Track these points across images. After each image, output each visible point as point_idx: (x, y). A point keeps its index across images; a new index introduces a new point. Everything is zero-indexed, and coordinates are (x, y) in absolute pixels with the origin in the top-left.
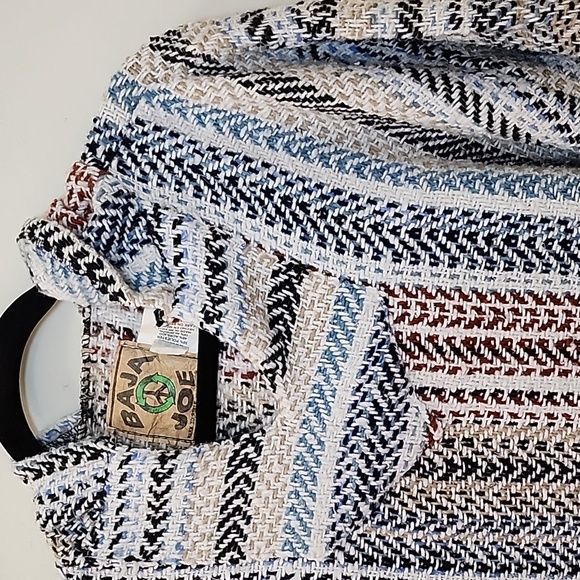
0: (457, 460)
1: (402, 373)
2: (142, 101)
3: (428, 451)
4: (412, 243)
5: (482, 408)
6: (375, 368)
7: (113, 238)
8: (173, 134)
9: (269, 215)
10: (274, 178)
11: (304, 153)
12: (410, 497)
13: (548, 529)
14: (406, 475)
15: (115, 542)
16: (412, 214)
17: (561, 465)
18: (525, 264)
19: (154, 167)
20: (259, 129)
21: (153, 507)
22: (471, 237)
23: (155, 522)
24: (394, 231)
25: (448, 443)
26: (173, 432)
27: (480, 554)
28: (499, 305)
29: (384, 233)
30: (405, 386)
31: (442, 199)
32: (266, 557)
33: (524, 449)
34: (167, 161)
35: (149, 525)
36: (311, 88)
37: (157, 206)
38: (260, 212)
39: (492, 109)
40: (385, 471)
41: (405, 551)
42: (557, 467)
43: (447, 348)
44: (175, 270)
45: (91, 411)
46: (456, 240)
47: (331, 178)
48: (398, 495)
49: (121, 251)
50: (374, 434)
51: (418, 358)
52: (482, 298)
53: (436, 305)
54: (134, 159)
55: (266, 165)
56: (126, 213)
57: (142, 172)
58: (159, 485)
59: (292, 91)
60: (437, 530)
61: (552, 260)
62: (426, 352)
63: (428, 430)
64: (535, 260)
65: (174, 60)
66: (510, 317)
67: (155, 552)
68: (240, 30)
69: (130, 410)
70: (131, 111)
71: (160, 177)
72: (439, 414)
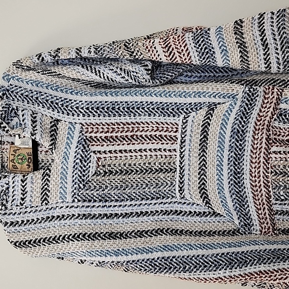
0: (107, 171)
1: (88, 147)
2: (12, 79)
3: (98, 169)
4: (87, 111)
5: (112, 155)
6: (80, 146)
7: (5, 116)
8: (20, 87)
9: (48, 107)
10: (48, 97)
11: (56, 90)
12: (94, 182)
13: (134, 188)
14: (92, 176)
15: (13, 201)
16: (86, 103)
17: (136, 170)
18: (119, 115)
19: (16, 97)
20: (44, 84)
21: (22, 190)
22: (103, 108)
23: (23, 195)
24: (82, 108)
25: (104, 166)
26: (27, 170)
27: (115, 197)
28: (113, 127)
29: (79, 109)
30: (89, 150)
31: (94, 99)
32: (55, 202)
33: (125, 166)
34: (19, 94)
36: (55, 72)
37: (17, 107)
38: (45, 106)
39: (103, 74)
40: (86, 174)
41: (94, 198)
42: (135, 171)
43: (100, 139)
44: (23, 123)
45: (4, 166)
46: (99, 110)
47: (64, 96)
48: (91, 182)
49: (8, 120)
50: (82, 164)
51: (92, 143)
52: (109, 125)
53: (96, 128)
54: (10, 95)
55: (45, 93)
56: (9, 109)
57: (13, 98)
58: (23, 183)
60: (103, 191)
61: (126, 113)
62: (94, 141)
63: (97, 162)
64: (121, 113)
65: (19, 68)
66: (117, 130)
67: (24, 203)
68: (36, 59)
69: (14, 164)
70: (8, 82)
71: (18, 99)
72: (100, 158)
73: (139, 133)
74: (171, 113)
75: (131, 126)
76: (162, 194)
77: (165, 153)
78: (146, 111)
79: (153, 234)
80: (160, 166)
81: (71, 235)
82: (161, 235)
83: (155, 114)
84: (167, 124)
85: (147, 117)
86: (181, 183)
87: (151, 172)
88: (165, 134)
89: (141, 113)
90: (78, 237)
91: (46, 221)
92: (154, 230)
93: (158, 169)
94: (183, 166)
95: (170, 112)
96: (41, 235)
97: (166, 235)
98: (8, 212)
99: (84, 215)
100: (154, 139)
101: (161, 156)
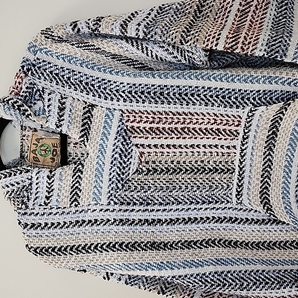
0: (150, 168)
1: (129, 139)
2: (39, 52)
3: (140, 166)
4: (130, 96)
5: (157, 150)
6: (120, 137)
7: (29, 98)
8: (49, 63)
9: (81, 89)
10: (82, 77)
11: (93, 68)
12: (135, 181)
13: (182, 190)
14: (133, 174)
15: (35, 199)
16: (128, 86)
17: (186, 168)
18: (168, 102)
19: (43, 74)
20: (77, 60)
21: (48, 188)
22: (149, 93)
23: (49, 193)
24: (123, 92)
25: (147, 163)
26: (50, 164)
27: (160, 199)
28: (160, 116)
29: (120, 92)
30: (130, 143)
31: (138, 81)
32: (87, 204)
33: (173, 164)
34: (47, 72)
35: (47, 194)
36: (93, 45)
37: (43, 88)
38: (78, 88)
39: (152, 52)
40: (126, 172)
41: (134, 200)
42: (184, 169)
43: (144, 130)
45: (24, 157)
46: (144, 94)
47: (101, 75)
48: (131, 181)
49: (31, 103)
50: (121, 159)
51: (134, 134)
52: (154, 114)
53: (139, 116)
54: (36, 71)
55: (80, 73)
56: (33, 90)
57: (39, 76)
58: (50, 180)
59: (87, 47)
60: (145, 192)
61: (177, 100)
62: (137, 132)
63: (139, 158)
64: (171, 100)
65: (48, 38)
66: (164, 120)
67: (49, 203)
68: (70, 29)
69: (36, 156)
70: (35, 55)
71: (45, 78)
72: (143, 153)
73: (191, 126)
74: (234, 103)
75: (182, 117)
76: (216, 198)
77: (223, 150)
78: (203, 100)
79: (203, 245)
80: (214, 166)
81: (105, 244)
82: (213, 247)
83: (213, 104)
84: (228, 116)
85: (203, 106)
86: (240, 187)
87: (203, 172)
88: (224, 127)
89: (195, 101)
90: (114, 246)
91: (74, 226)
92: (204, 240)
93: (212, 168)
94: (243, 167)
95: (232, 102)
96: (68, 242)
97: (219, 247)
98: (28, 211)
99: (121, 220)
100: (210, 133)
101: (217, 153)
